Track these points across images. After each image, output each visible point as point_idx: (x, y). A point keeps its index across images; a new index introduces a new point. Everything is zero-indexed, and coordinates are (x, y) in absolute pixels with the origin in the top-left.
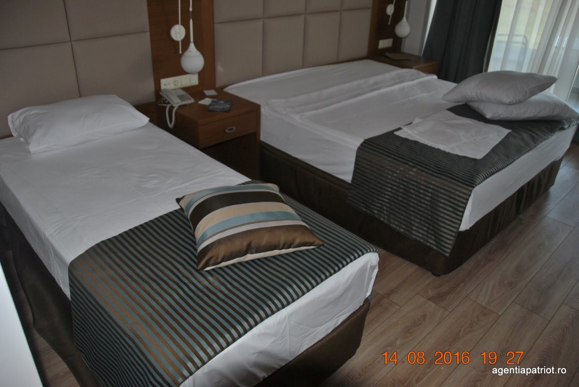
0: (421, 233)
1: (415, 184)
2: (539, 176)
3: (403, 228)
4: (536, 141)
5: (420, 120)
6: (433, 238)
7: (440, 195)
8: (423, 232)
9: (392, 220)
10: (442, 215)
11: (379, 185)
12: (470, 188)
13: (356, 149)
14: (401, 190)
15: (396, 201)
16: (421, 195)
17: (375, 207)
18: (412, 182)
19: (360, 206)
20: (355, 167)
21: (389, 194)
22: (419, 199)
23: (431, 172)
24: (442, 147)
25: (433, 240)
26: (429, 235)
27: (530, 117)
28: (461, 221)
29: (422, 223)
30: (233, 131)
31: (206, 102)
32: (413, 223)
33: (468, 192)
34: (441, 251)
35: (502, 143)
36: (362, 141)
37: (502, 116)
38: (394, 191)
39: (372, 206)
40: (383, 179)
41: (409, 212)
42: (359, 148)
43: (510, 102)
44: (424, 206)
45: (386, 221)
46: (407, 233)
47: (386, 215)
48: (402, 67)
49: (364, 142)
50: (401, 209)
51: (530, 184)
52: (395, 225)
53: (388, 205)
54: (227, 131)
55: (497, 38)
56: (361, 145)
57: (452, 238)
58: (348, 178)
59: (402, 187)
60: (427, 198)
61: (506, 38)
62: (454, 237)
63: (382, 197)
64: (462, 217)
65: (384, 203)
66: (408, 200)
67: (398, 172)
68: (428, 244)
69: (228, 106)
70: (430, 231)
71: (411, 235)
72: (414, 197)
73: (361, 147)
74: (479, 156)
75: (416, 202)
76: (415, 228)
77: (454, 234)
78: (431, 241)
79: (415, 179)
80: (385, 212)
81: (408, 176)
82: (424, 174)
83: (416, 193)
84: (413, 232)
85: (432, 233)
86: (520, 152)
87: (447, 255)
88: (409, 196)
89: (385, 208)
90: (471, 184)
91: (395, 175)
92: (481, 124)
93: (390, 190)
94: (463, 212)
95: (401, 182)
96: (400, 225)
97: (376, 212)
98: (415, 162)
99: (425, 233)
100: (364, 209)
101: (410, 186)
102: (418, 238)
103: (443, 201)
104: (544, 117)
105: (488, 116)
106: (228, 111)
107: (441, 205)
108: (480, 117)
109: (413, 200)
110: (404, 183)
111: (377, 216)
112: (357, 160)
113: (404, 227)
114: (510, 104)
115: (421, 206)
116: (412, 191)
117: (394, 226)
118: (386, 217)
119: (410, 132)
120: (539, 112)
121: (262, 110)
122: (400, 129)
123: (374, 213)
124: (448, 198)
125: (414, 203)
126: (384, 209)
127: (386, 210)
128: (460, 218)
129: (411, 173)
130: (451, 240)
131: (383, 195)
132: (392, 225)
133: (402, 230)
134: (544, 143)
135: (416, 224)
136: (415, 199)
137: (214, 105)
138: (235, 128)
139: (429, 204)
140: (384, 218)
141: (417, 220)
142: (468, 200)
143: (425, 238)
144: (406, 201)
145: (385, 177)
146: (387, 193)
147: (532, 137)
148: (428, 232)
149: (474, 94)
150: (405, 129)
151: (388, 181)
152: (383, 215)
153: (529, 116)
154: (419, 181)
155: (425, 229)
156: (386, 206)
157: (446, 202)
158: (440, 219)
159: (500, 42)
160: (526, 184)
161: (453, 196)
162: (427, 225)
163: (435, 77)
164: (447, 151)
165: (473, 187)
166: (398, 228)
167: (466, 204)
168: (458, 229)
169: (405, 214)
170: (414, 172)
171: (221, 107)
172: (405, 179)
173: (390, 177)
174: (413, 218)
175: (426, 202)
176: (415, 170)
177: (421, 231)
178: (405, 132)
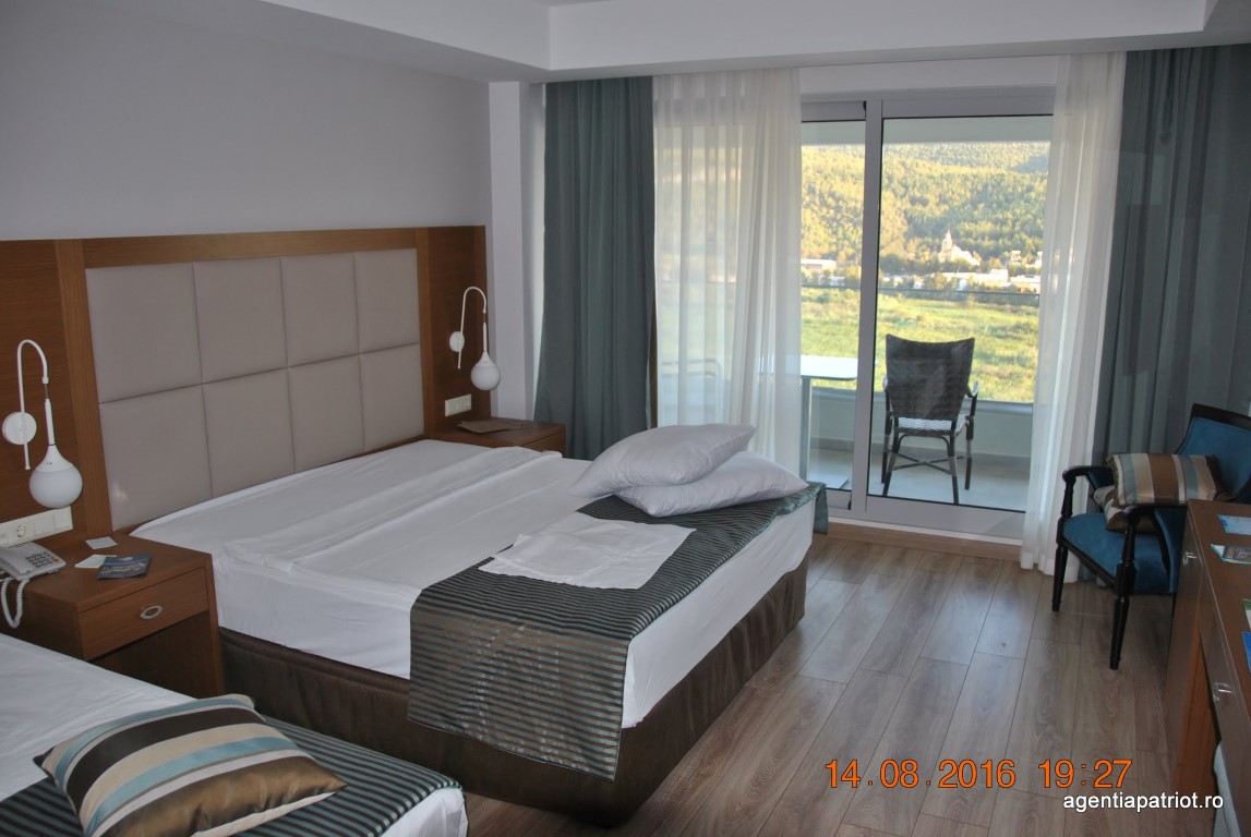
0: (557, 748)
1: (527, 655)
3: (522, 746)
4: (738, 541)
5: (528, 537)
6: (580, 750)
8: (559, 744)
9: (499, 735)
10: (586, 702)
11: (462, 671)
12: (625, 643)
13: (409, 610)
14: (504, 673)
15: (499, 695)
16: (541, 674)
17: (463, 717)
18: (521, 653)
19: (436, 720)
20: (412, 645)
21: (484, 684)
22: (540, 682)
23: (552, 628)
24: (570, 580)
25: (578, 754)
26: (572, 748)
27: (726, 501)
28: (621, 706)
29: (555, 726)
30: (157, 614)
31: (93, 562)
32: (537, 730)
33: (623, 651)
34: (600, 774)
35: (679, 553)
36: (419, 592)
37: (676, 508)
38: (492, 678)
39: (458, 716)
40: (468, 657)
41: (525, 710)
42: (414, 607)
43: (682, 479)
44: (552, 693)
45: (488, 740)
46: (532, 753)
47: (486, 726)
49: (422, 595)
50: (511, 710)
51: (751, 619)
52: (507, 742)
53: (486, 707)
54: (143, 615)
55: (661, 370)
56: (417, 600)
57: (615, 743)
58: (403, 670)
59: (505, 665)
60: (554, 677)
61: (675, 370)
62: (616, 740)
63: (471, 692)
64: (621, 698)
65: (477, 705)
66: (521, 689)
67: (493, 638)
68: (574, 766)
69: (143, 565)
70: (571, 740)
71: (538, 755)
72: (530, 679)
73: (419, 605)
75: (535, 689)
76: (543, 741)
77: (614, 735)
78: (577, 758)
79: (525, 646)
80: (484, 722)
81: (511, 643)
82: (539, 632)
83: (532, 672)
84: (542, 748)
85: (576, 741)
86: (711, 563)
87: (612, 777)
88: (520, 681)
89: (481, 713)
90: (626, 634)
91: (489, 645)
93: (483, 676)
94: (622, 690)
95: (500, 656)
96: (515, 740)
97: (466, 725)
98: (520, 614)
99: (564, 745)
100: (444, 726)
101: (519, 661)
102: (552, 759)
103: (582, 676)
104: (749, 497)
105: (652, 511)
106: (140, 576)
107: (579, 684)
108: (639, 515)
109: (529, 687)
110: (506, 658)
111: (469, 733)
112: (413, 631)
113: (522, 742)
114: (683, 483)
115: (543, 695)
116: (524, 670)
117: (505, 745)
118: (487, 731)
119: (508, 562)
120: (740, 489)
121: (216, 564)
122: (491, 559)
123: (462, 728)
125: (533, 692)
126: (479, 717)
127: (486, 718)
128: (618, 702)
129: (516, 635)
130: (611, 747)
131: (474, 689)
132: (500, 744)
133: (521, 750)
134: (754, 540)
135: (545, 733)
136: (532, 684)
137: (110, 567)
138: (160, 608)
139: (559, 686)
140: (483, 733)
141: (545, 724)
142: (624, 664)
143: (565, 754)
144: (517, 692)
145: (470, 653)
146: (479, 683)
148: (567, 742)
149: (620, 475)
150: (499, 559)
151: (478, 659)
152: (480, 729)
153: (724, 499)
154: (532, 648)
155: (562, 737)
156: (482, 709)
157: (588, 677)
158: (584, 711)
159: (668, 376)
160: (742, 621)
161: (597, 663)
162: (563, 729)
163: (560, 455)
164: (580, 585)
165: (630, 640)
166: (513, 749)
167: (623, 673)
168: (620, 723)
169: (520, 717)
170: (521, 633)
171: (128, 569)
172: (507, 650)
173: (479, 651)
174: (536, 721)
175: (554, 685)
176: (522, 628)
177: (555, 743)
178: (503, 565)
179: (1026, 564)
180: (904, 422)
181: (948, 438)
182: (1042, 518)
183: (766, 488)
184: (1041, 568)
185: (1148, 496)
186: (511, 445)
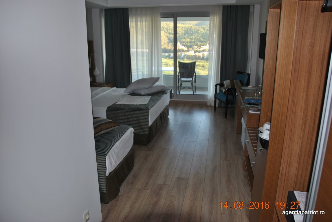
0: (137, 131)
2: (164, 110)
5: (121, 99)
6: (141, 131)
7: (140, 116)
10: (142, 122)
13: (106, 111)
14: (126, 119)
16: (134, 118)
18: (129, 115)
22: (133, 120)
23: (134, 110)
24: (134, 104)
27: (155, 92)
28: (148, 122)
29: (136, 127)
34: (145, 134)
35: (151, 99)
36: (107, 108)
37: (147, 93)
40: (119, 117)
44: (135, 121)
48: (101, 87)
56: (107, 109)
60: (136, 118)
67: (123, 113)
68: (141, 133)
72: (131, 120)
74: (146, 103)
77: (148, 127)
85: (141, 129)
86: (157, 100)
87: (148, 134)
88: (129, 120)
91: (123, 115)
92: (141, 97)
93: (122, 120)
94: (148, 119)
95: (125, 116)
104: (159, 91)
105: (143, 94)
107: (141, 119)
108: (140, 95)
112: (107, 114)
122: (116, 102)
124: (142, 116)
125: (132, 122)
129: (128, 112)
130: (147, 129)
134: (162, 98)
139: (137, 120)
141: (134, 127)
142: (148, 114)
143: (139, 132)
144: (129, 122)
147: (159, 96)
151: (121, 117)
155: (138, 129)
159: (134, 72)
160: (161, 112)
161: (144, 115)
162: (138, 127)
163: (116, 88)
165: (149, 110)
167: (148, 116)
168: (148, 125)
178: (119, 103)
179: (208, 104)
180: (183, 79)
181: (191, 82)
182: (211, 95)
183: (162, 89)
184: (211, 105)
185: (230, 87)
186: (105, 87)
